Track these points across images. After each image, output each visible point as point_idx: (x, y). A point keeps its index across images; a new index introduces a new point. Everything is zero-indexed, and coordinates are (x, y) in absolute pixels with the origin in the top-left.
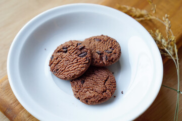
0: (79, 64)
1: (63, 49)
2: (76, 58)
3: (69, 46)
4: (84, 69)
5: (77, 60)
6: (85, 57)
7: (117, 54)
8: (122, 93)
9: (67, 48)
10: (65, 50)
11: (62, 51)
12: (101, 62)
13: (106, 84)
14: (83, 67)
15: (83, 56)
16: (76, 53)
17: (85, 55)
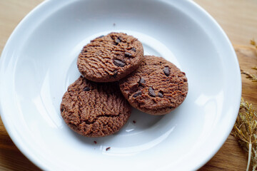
0: (102, 67)
1: (118, 38)
2: (110, 58)
3: (125, 42)
4: (99, 76)
5: (107, 62)
6: (116, 67)
7: (155, 105)
8: (107, 149)
9: (121, 41)
10: (117, 41)
11: (114, 39)
12: (127, 92)
13: (100, 118)
14: (101, 74)
15: (116, 64)
16: (117, 55)
17: (119, 65)
